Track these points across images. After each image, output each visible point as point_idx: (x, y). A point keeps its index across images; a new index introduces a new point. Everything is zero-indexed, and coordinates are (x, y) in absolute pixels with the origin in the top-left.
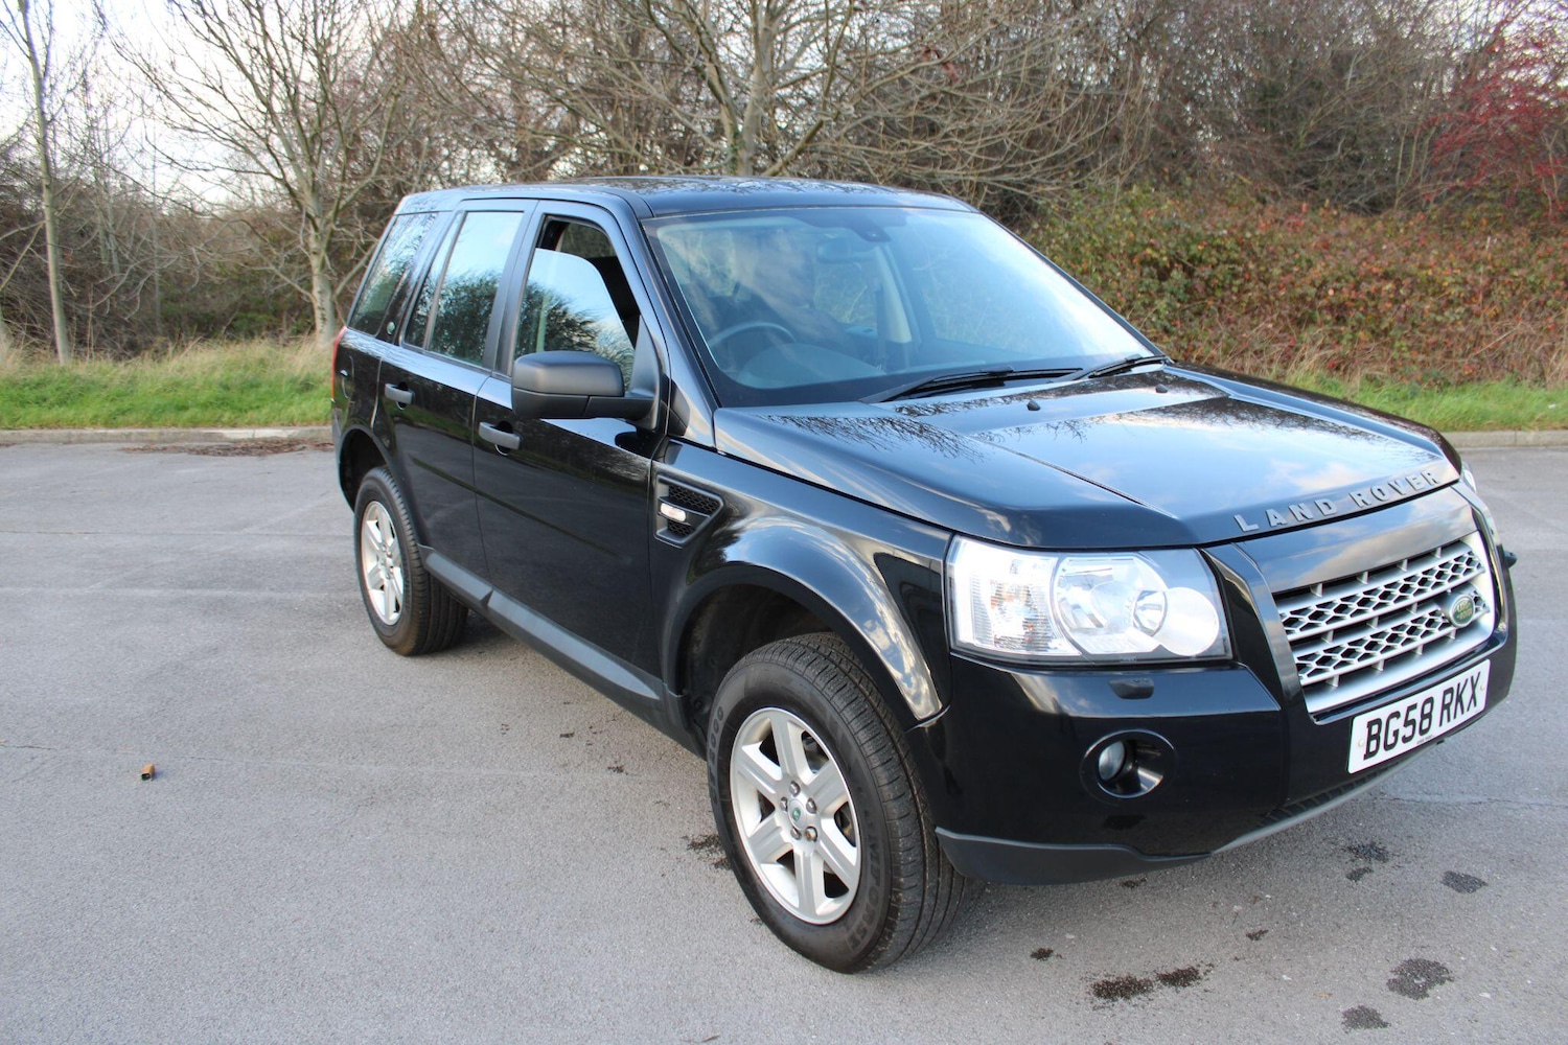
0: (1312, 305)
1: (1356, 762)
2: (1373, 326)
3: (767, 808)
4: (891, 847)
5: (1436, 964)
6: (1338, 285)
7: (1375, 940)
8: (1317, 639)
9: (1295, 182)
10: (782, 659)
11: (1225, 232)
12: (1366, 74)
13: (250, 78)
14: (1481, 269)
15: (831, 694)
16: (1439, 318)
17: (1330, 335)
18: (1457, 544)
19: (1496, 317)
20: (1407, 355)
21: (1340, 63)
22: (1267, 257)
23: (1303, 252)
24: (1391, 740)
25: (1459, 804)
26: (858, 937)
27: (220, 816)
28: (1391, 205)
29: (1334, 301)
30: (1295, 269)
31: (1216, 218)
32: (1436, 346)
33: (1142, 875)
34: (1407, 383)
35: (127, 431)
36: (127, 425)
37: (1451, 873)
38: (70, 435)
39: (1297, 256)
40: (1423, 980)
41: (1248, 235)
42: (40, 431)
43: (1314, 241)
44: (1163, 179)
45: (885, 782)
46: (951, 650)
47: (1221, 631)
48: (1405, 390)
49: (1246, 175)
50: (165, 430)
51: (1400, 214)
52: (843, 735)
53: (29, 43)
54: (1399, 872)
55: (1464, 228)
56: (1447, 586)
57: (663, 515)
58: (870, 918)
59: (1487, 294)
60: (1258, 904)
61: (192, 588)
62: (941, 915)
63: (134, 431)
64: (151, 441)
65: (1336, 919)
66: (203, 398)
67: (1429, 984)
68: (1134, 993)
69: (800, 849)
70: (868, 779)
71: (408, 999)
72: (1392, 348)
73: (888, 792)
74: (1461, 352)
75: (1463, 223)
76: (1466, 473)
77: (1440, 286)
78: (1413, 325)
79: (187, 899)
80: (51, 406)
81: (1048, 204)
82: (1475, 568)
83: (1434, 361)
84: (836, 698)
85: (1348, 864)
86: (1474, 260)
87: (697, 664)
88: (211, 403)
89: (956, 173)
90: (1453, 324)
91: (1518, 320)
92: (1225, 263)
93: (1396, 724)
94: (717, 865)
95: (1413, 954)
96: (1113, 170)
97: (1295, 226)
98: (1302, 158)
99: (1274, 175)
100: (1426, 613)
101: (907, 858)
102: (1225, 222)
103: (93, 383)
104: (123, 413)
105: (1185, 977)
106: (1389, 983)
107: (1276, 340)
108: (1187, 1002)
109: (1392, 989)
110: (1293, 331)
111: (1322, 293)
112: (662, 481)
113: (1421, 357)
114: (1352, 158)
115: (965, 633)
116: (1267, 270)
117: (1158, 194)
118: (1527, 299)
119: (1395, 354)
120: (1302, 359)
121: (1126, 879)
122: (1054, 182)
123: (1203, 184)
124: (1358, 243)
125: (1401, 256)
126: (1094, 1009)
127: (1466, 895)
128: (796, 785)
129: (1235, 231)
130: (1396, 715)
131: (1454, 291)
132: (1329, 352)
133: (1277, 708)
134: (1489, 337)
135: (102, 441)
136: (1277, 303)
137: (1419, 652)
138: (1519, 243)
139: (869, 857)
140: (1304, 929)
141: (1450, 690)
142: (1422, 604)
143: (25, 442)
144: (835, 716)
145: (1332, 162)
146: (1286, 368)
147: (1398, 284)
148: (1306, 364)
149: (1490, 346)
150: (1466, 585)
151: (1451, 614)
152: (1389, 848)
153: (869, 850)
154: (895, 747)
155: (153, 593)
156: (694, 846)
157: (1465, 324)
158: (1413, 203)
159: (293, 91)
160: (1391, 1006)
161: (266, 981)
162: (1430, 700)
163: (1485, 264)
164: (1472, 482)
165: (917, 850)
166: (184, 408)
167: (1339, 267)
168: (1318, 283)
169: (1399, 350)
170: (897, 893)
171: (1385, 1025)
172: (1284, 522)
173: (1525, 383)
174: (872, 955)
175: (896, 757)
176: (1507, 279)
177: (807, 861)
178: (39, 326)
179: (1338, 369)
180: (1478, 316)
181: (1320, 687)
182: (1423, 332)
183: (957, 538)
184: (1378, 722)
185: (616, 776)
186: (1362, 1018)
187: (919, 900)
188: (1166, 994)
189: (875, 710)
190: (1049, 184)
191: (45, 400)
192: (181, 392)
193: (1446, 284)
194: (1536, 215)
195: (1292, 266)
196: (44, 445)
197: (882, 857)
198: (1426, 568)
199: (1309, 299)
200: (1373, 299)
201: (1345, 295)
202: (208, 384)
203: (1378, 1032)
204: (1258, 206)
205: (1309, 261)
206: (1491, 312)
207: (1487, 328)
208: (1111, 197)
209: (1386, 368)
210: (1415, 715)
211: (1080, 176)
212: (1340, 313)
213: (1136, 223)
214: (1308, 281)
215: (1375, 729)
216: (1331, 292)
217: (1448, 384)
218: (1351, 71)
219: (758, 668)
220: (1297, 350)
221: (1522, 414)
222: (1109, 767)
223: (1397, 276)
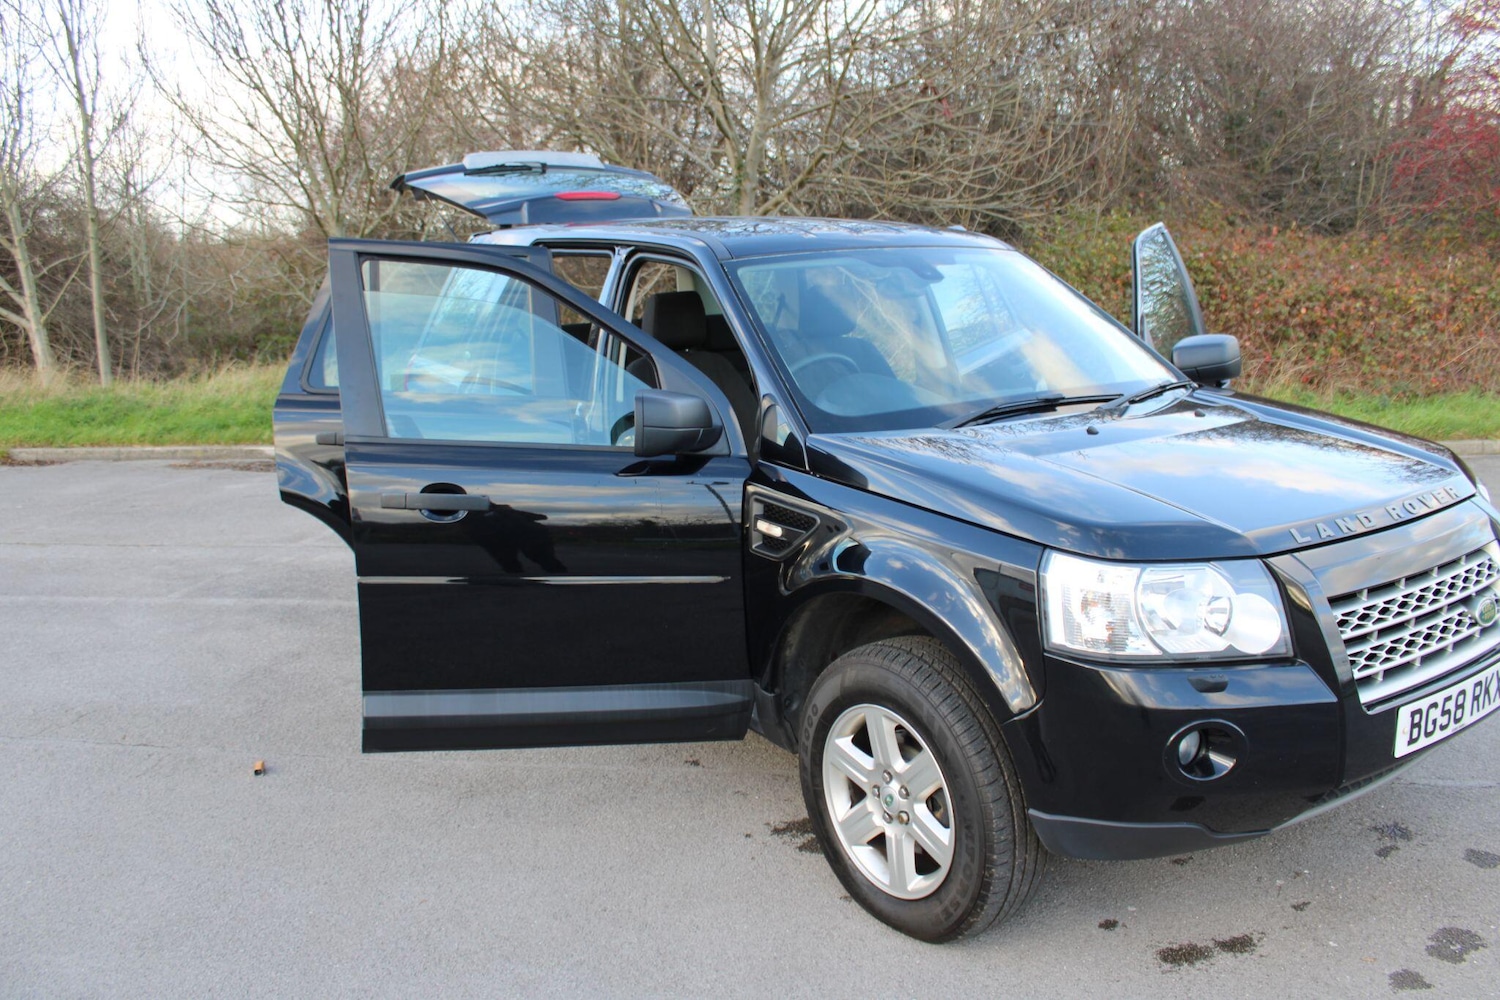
0: (1286, 323)
1: (1401, 748)
2: (1344, 342)
3: (857, 794)
4: (985, 827)
5: (1468, 932)
6: (1310, 305)
7: (1409, 911)
8: (1363, 638)
9: (1262, 205)
10: (878, 660)
11: (1201, 255)
12: (1327, 103)
13: (280, 116)
14: (1445, 287)
15: (927, 691)
16: (1407, 334)
17: (1303, 351)
18: (1478, 552)
19: (1460, 332)
20: (1377, 369)
21: (1301, 94)
22: (1241, 278)
23: (1275, 273)
24: (1430, 728)
25: (1471, 788)
26: (951, 910)
27: (333, 808)
28: (1352, 226)
29: (1307, 319)
30: (1269, 289)
31: (1193, 242)
32: (1403, 360)
33: (1189, 854)
34: (1378, 395)
35: (173, 448)
36: (173, 442)
37: (1472, 851)
38: (119, 453)
39: (1270, 277)
40: (1459, 946)
41: (1224, 257)
42: (90, 449)
43: (1286, 261)
44: (1139, 204)
45: (980, 769)
46: (1045, 651)
47: (1283, 631)
48: (1375, 402)
49: (1216, 199)
50: (208, 448)
51: (1364, 235)
52: (940, 728)
53: (78, 87)
54: (1423, 849)
55: (1425, 247)
56: (1472, 590)
57: (758, 531)
58: (963, 893)
59: (1451, 310)
60: (1298, 879)
61: (264, 597)
62: (1026, 889)
63: (180, 448)
64: (196, 458)
65: (1371, 892)
66: (243, 416)
67: (1465, 950)
68: (1197, 959)
69: (891, 831)
70: (964, 767)
71: (539, 971)
72: (1363, 362)
73: (983, 778)
74: (1428, 366)
75: (1424, 243)
76: (1480, 486)
77: (1406, 303)
78: (1381, 340)
79: (318, 883)
80: (100, 425)
81: (1032, 229)
82: (1495, 574)
83: (1402, 374)
84: (932, 695)
85: (1374, 842)
86: (1437, 278)
87: (788, 665)
88: (251, 423)
89: (950, 201)
90: (1419, 339)
91: (1481, 335)
92: (1202, 284)
93: (1435, 713)
94: (801, 848)
95: (1446, 923)
96: (1091, 197)
97: (1265, 248)
98: (1268, 182)
99: (1242, 198)
100: (1454, 614)
101: (1000, 837)
102: (1200, 246)
103: (137, 403)
104: (170, 431)
105: (1241, 944)
106: (1427, 949)
107: (1253, 356)
108: (1246, 966)
109: (1431, 954)
110: (1268, 347)
111: (1295, 312)
112: (757, 500)
113: (1390, 371)
114: (1312, 181)
115: (1058, 635)
116: (1242, 290)
117: (1135, 219)
118: (1489, 315)
119: (1365, 368)
120: (1278, 372)
121: (1176, 857)
122: (1037, 208)
123: (1175, 208)
124: (1326, 264)
125: (1368, 276)
126: (1163, 973)
127: (1488, 870)
128: (889, 774)
129: (1210, 254)
130: (1434, 705)
131: (1420, 308)
132: (1303, 367)
133: (1334, 699)
134: (1453, 351)
135: (149, 458)
136: (1253, 321)
137: (1450, 650)
138: (1479, 262)
139: (964, 837)
140: (1343, 900)
141: (1479, 684)
142: (1451, 606)
143: (77, 459)
144: (932, 711)
145: (1295, 186)
146: (1262, 382)
147: (1366, 301)
148: (1282, 379)
149: (1454, 360)
150: (1487, 589)
151: (1477, 614)
152: (1411, 828)
153: (964, 831)
154: (987, 737)
155: (229, 602)
156: (776, 831)
157: (1431, 339)
158: (1375, 224)
159: (319, 128)
160: (1431, 968)
161: (405, 956)
162: (1463, 692)
163: (1449, 282)
164: (1487, 497)
165: (1009, 829)
166: (225, 427)
167: (1309, 287)
168: (1291, 302)
169: (1369, 364)
170: (990, 869)
171: (1429, 986)
172: (1332, 534)
173: (1490, 394)
174: (963, 926)
175: (988, 747)
176: (1470, 297)
177: (899, 842)
178: (80, 349)
179: (1311, 382)
180: (1443, 331)
181: (1368, 681)
182: (1392, 347)
183: (1047, 551)
184: (1419, 711)
185: (694, 769)
186: (1406, 980)
187: (1009, 875)
188: (1225, 959)
189: (968, 705)
190: (1033, 211)
191: (93, 420)
192: (221, 412)
193: (1411, 302)
194: (1493, 235)
195: (1265, 286)
196: (97, 462)
197: (977, 838)
198: (1453, 574)
199: (1282, 317)
200: (1343, 316)
201: (1318, 313)
202: (245, 404)
203: (1424, 992)
204: (1229, 229)
205: (1281, 281)
206: (1455, 328)
207: (1451, 342)
208: (1091, 222)
209: (1357, 381)
210: (1451, 705)
211: (1060, 204)
212: (1312, 330)
213: (1117, 247)
214: (1281, 299)
215: (1417, 718)
216: (1303, 311)
217: (1416, 396)
218: (1313, 99)
219: (855, 666)
220: (1273, 365)
221: (1488, 424)
222: (1187, 754)
223: (1365, 294)
